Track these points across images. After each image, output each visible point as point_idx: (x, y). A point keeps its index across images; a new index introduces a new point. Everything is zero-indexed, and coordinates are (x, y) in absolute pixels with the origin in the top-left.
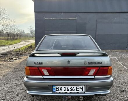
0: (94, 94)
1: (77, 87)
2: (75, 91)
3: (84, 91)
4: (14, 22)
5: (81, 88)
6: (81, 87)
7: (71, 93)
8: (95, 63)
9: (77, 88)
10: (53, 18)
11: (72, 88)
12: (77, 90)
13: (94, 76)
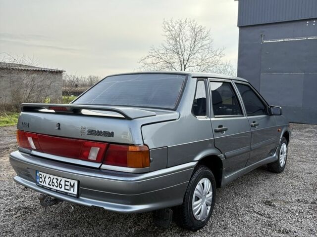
0: (90, 205)
1: (65, 181)
2: (63, 189)
3: (76, 193)
4: (220, 56)
5: (72, 185)
6: (72, 182)
7: (57, 191)
8: (99, 133)
9: (67, 183)
10: (284, 38)
11: (58, 182)
12: (67, 187)
13: (100, 164)
